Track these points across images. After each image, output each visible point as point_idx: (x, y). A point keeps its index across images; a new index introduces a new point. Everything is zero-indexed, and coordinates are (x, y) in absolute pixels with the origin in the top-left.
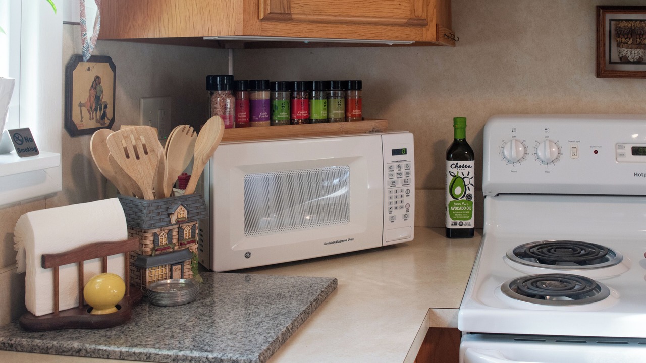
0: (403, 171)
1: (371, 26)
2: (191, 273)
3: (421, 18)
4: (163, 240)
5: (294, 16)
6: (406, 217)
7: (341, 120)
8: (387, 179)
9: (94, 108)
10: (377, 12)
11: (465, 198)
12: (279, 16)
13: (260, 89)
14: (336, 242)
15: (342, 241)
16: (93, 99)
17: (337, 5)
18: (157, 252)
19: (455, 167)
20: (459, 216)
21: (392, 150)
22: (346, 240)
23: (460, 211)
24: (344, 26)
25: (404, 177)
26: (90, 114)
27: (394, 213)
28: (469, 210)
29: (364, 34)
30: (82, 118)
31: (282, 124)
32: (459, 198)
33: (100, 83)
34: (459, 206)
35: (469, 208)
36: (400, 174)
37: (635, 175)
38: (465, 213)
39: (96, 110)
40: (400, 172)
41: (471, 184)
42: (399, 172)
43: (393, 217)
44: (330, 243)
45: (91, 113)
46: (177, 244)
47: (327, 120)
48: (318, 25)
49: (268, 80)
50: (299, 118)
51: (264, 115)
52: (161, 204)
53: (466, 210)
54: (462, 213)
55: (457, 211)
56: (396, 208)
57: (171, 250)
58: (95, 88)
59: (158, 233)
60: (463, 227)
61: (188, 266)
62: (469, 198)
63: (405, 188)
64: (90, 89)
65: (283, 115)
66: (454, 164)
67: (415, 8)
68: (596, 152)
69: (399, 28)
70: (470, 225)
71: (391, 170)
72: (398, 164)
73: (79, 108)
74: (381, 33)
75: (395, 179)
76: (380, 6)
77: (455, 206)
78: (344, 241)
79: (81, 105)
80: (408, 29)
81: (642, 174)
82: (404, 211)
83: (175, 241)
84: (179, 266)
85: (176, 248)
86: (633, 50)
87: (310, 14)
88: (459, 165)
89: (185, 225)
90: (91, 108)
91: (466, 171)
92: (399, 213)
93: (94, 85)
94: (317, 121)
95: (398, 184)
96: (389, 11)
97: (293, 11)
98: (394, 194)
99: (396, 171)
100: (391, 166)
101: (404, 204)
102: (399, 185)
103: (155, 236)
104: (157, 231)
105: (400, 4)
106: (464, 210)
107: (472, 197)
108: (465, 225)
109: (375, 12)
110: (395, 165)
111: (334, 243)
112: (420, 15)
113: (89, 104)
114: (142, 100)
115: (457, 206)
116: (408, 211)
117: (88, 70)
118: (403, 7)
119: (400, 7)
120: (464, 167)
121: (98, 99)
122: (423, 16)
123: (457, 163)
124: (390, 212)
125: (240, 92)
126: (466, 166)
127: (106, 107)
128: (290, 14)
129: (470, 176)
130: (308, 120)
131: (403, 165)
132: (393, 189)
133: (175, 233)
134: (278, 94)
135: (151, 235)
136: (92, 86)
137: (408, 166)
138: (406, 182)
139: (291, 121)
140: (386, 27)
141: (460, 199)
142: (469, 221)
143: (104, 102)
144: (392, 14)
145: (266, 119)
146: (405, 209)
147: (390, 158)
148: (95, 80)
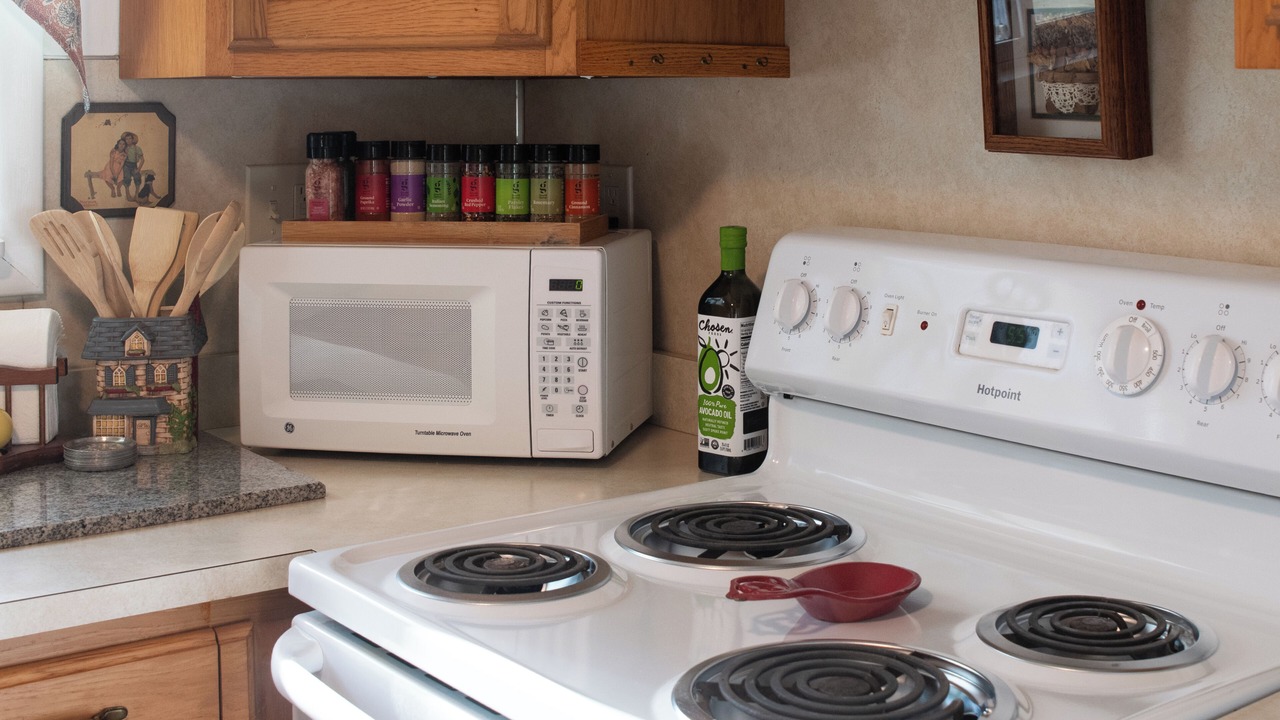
0: (572, 321)
1: (432, 52)
2: (168, 435)
3: (523, 32)
4: (119, 379)
5: (277, 43)
6: (579, 411)
7: (554, 219)
8: (536, 334)
9: (121, 178)
10: (429, 26)
11: (720, 393)
12: (252, 43)
13: (403, 157)
14: (438, 433)
15: (449, 434)
16: (117, 167)
17: (348, 20)
18: (111, 395)
19: (705, 328)
20: (711, 428)
21: (551, 281)
22: (457, 434)
23: (713, 417)
24: (378, 53)
25: (574, 334)
26: (113, 188)
27: (553, 399)
28: (726, 420)
29: (416, 67)
30: (93, 193)
31: (443, 219)
32: (712, 391)
33: (135, 144)
34: (711, 407)
35: (728, 415)
36: (565, 327)
37: (979, 389)
38: (721, 424)
39: (127, 182)
40: (565, 323)
41: (731, 366)
42: (563, 323)
43: (550, 406)
44: (428, 433)
45: (116, 187)
46: (145, 388)
47: (526, 218)
48: (332, 54)
49: (424, 142)
50: (472, 210)
51: (407, 201)
52: (117, 325)
53: (723, 419)
54: (716, 424)
55: (708, 416)
56: (556, 390)
57: (134, 395)
58: (124, 150)
59: (112, 368)
60: (718, 452)
61: (164, 425)
62: (728, 395)
63: (577, 355)
64: (112, 152)
65: (439, 203)
66: (703, 321)
67: (510, 15)
68: (924, 326)
69: (492, 52)
70: (729, 450)
71: (544, 317)
72: (562, 307)
73: (86, 179)
74: (453, 63)
75: (553, 335)
76: (434, 15)
77: (706, 406)
78: (453, 434)
79: (90, 176)
80: (512, 53)
81: (993, 389)
82: (575, 398)
83: (140, 383)
84: (148, 422)
85: (142, 394)
86: (1059, 85)
87: (301, 37)
88: (710, 324)
89: (158, 362)
90: (115, 180)
91: (723, 337)
92: (565, 402)
93: (121, 146)
94: (507, 219)
95: (560, 345)
96: (455, 23)
97: (272, 33)
98: (550, 364)
99: (556, 320)
100: (546, 311)
101: (575, 386)
102: (563, 346)
103: (109, 371)
104: (112, 364)
105: (476, 10)
106: (718, 418)
107: (733, 394)
108: (722, 449)
109: (425, 27)
110: (555, 309)
111: (433, 433)
112: (521, 28)
113: (109, 173)
114: (248, 170)
115: (708, 407)
116: (583, 399)
117: (106, 124)
118: (480, 15)
119: (475, 14)
120: (720, 328)
121: (130, 167)
122: (528, 29)
123: (708, 320)
124: (544, 397)
125: (369, 162)
126: (722, 327)
127: (151, 178)
128: (265, 38)
129: (729, 350)
130: (491, 215)
131: (573, 310)
132: (550, 354)
133: (140, 372)
134: (435, 167)
135: (102, 368)
136: (117, 147)
137: (583, 313)
138: (579, 345)
139: (459, 216)
140: (462, 52)
141: (713, 394)
142: (727, 441)
143: (144, 171)
144: (459, 29)
145: (414, 209)
146: (577, 396)
147: (543, 294)
148: (123, 139)
